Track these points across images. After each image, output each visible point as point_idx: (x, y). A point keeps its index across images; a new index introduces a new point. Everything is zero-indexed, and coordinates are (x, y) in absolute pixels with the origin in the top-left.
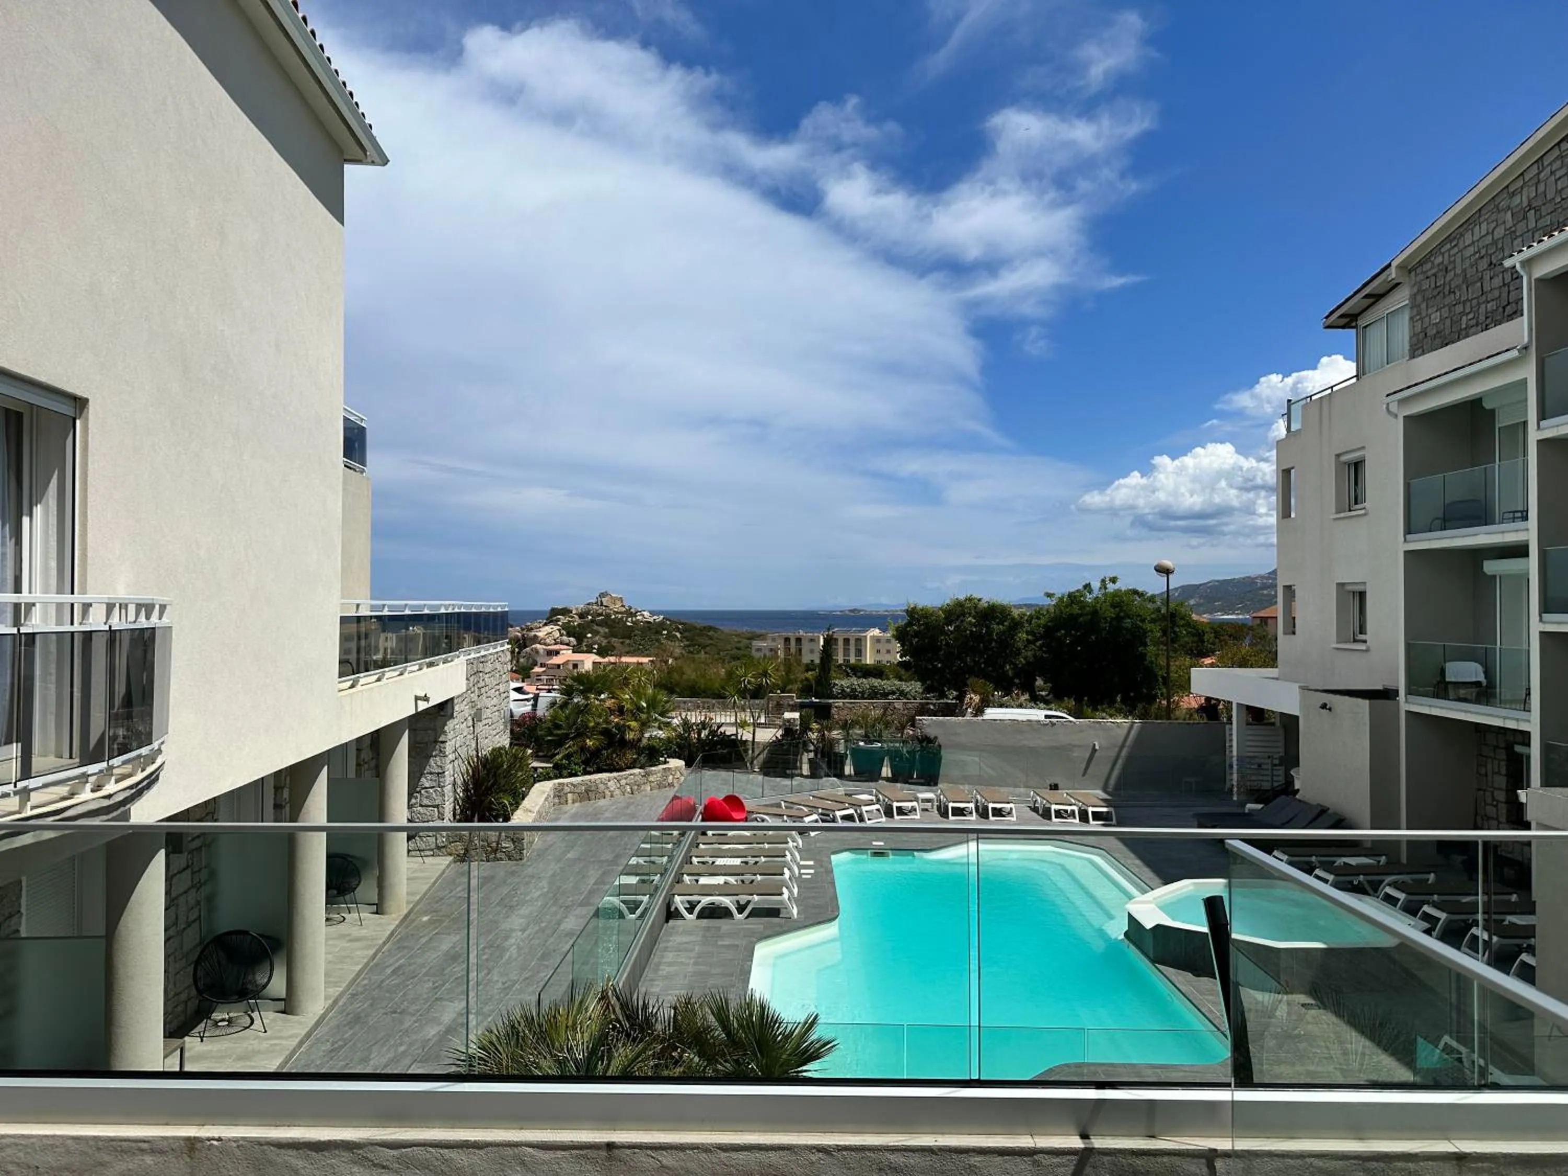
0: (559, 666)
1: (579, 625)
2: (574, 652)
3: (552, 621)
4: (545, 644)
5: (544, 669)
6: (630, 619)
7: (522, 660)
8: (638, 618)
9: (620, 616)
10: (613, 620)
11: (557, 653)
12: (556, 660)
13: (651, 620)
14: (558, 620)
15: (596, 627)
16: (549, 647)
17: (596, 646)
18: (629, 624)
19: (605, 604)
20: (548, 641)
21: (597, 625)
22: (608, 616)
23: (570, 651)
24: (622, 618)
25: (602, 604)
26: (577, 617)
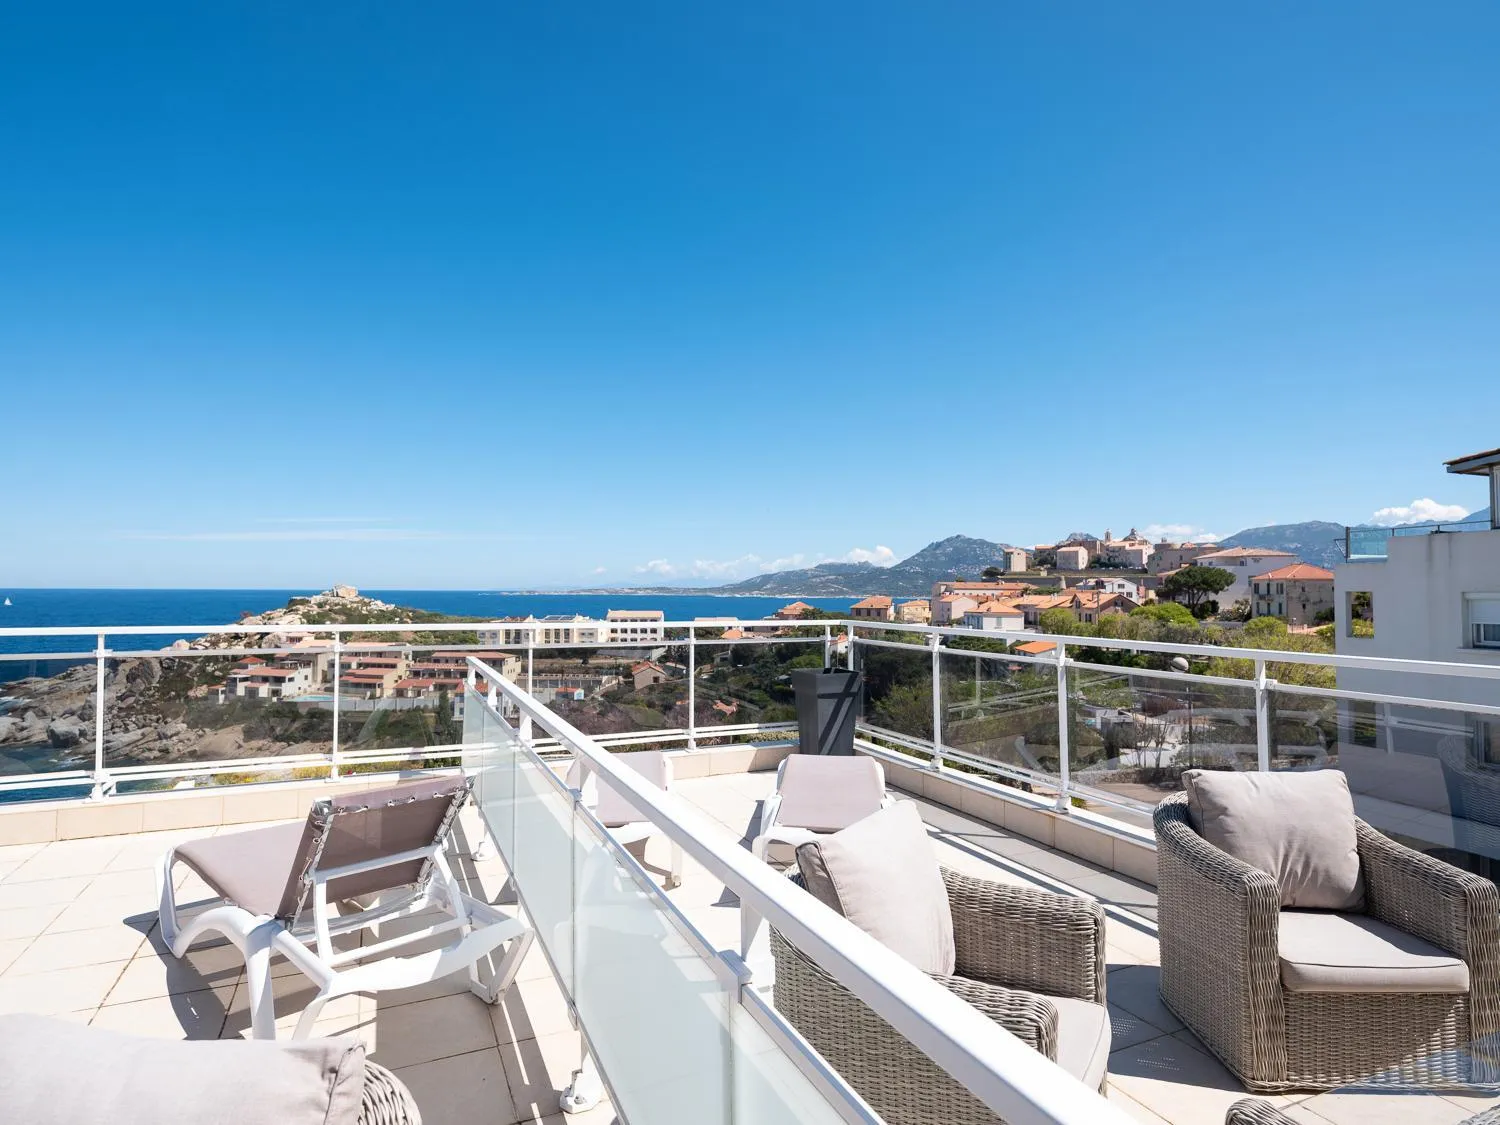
1: (318, 614)
2: (316, 639)
3: (292, 610)
6: (364, 608)
8: (373, 607)
9: (355, 605)
10: (350, 609)
12: (297, 646)
13: (384, 608)
14: (297, 610)
15: (333, 615)
16: (291, 635)
18: (363, 612)
19: (340, 594)
21: (336, 613)
22: (344, 605)
23: (313, 638)
24: (357, 608)
25: (337, 596)
26: (316, 607)
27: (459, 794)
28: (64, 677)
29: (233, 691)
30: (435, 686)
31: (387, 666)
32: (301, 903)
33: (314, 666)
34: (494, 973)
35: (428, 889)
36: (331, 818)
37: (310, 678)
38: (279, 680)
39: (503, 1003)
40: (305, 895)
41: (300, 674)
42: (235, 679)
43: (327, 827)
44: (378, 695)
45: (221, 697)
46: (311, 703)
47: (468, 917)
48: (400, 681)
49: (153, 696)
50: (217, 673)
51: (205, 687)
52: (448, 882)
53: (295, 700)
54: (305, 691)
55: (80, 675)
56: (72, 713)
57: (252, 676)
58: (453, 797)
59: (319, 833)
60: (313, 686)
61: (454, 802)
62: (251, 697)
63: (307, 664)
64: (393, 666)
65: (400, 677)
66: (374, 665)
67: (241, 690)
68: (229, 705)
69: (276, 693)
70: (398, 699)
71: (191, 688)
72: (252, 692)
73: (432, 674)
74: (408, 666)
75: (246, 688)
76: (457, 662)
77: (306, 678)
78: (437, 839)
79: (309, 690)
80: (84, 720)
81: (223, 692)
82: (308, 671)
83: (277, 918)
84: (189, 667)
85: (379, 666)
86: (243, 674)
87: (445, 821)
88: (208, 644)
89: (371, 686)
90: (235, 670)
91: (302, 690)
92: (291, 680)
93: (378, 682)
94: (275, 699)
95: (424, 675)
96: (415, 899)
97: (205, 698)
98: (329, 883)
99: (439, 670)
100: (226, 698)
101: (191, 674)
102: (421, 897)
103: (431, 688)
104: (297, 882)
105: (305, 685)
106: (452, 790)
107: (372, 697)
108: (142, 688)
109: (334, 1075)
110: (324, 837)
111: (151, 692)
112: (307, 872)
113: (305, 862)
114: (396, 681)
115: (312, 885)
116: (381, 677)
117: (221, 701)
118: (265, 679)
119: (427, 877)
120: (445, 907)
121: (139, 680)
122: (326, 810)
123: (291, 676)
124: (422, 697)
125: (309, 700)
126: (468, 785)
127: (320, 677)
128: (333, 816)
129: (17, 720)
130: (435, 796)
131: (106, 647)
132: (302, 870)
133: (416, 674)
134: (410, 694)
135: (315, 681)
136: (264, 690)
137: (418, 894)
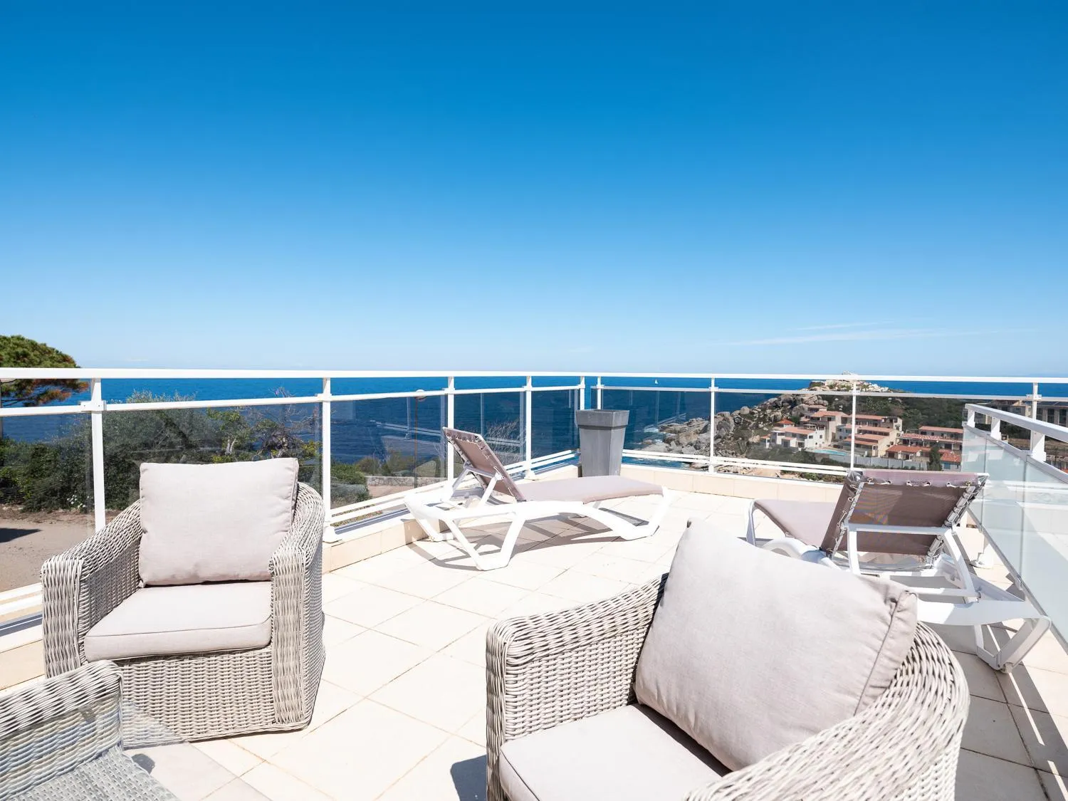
0: (818, 419)
2: (828, 410)
4: (808, 404)
5: (808, 419)
6: (865, 390)
7: (793, 413)
8: (871, 389)
9: (858, 388)
11: (817, 410)
12: (816, 415)
14: (816, 389)
16: (811, 406)
17: (842, 407)
20: (810, 402)
22: (849, 387)
23: (826, 410)
25: (845, 380)
26: (828, 388)
27: (971, 489)
28: (688, 424)
29: (774, 441)
30: (922, 453)
31: (881, 434)
32: (838, 543)
33: (826, 429)
34: (999, 649)
35: (937, 563)
36: (862, 485)
37: (823, 437)
38: (803, 437)
39: (1010, 674)
40: (841, 538)
41: (817, 434)
42: (776, 433)
43: (859, 490)
44: (874, 454)
45: (768, 444)
46: (823, 454)
47: (977, 591)
48: (891, 446)
49: (730, 439)
50: (765, 429)
51: (758, 437)
52: (957, 559)
53: (813, 451)
54: (820, 446)
55: (694, 424)
56: (691, 445)
57: (786, 432)
58: (965, 490)
59: (853, 493)
60: (826, 443)
61: (965, 495)
62: (785, 446)
63: (822, 427)
64: (887, 434)
65: (892, 443)
66: (870, 432)
67: (779, 441)
68: (772, 450)
69: (801, 445)
70: (890, 460)
71: (751, 437)
72: (786, 443)
73: (919, 444)
74: (898, 435)
75: (782, 440)
76: (942, 435)
77: (821, 437)
78: (947, 523)
79: (823, 445)
80: (697, 449)
81: (769, 441)
82: (822, 432)
83: (821, 549)
84: (750, 423)
85: (875, 433)
86: (780, 430)
87: (956, 510)
88: (760, 410)
89: (869, 448)
90: (775, 428)
91: (818, 445)
92: (811, 437)
93: (873, 444)
94: (800, 449)
95: (912, 443)
96: (925, 568)
97: (758, 444)
98: (859, 533)
99: (925, 441)
100: (770, 445)
101: (751, 428)
102: (931, 567)
103: (918, 454)
104: (835, 527)
105: (820, 441)
106: (964, 484)
107: (869, 456)
108: (725, 434)
109: (894, 604)
110: (857, 497)
111: (729, 437)
112: (843, 521)
113: (841, 514)
114: (889, 446)
115: (846, 531)
116: (877, 442)
117: (767, 447)
118: (794, 435)
119: (936, 553)
120: (954, 580)
121: (723, 429)
122: (858, 478)
123: (811, 435)
124: (910, 460)
125: (823, 452)
126: (980, 483)
127: (830, 438)
128: (863, 483)
129: (667, 445)
130: (948, 486)
131: (715, 386)
132: (839, 519)
133: (905, 442)
134: (900, 457)
135: (827, 439)
136: (793, 443)
137: (927, 565)
